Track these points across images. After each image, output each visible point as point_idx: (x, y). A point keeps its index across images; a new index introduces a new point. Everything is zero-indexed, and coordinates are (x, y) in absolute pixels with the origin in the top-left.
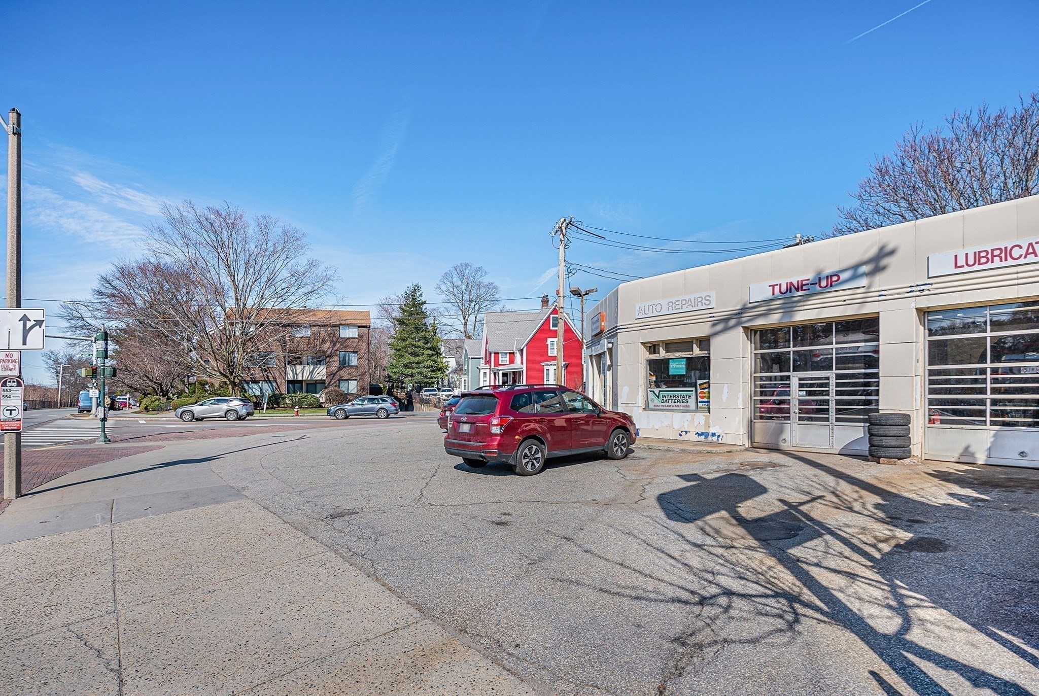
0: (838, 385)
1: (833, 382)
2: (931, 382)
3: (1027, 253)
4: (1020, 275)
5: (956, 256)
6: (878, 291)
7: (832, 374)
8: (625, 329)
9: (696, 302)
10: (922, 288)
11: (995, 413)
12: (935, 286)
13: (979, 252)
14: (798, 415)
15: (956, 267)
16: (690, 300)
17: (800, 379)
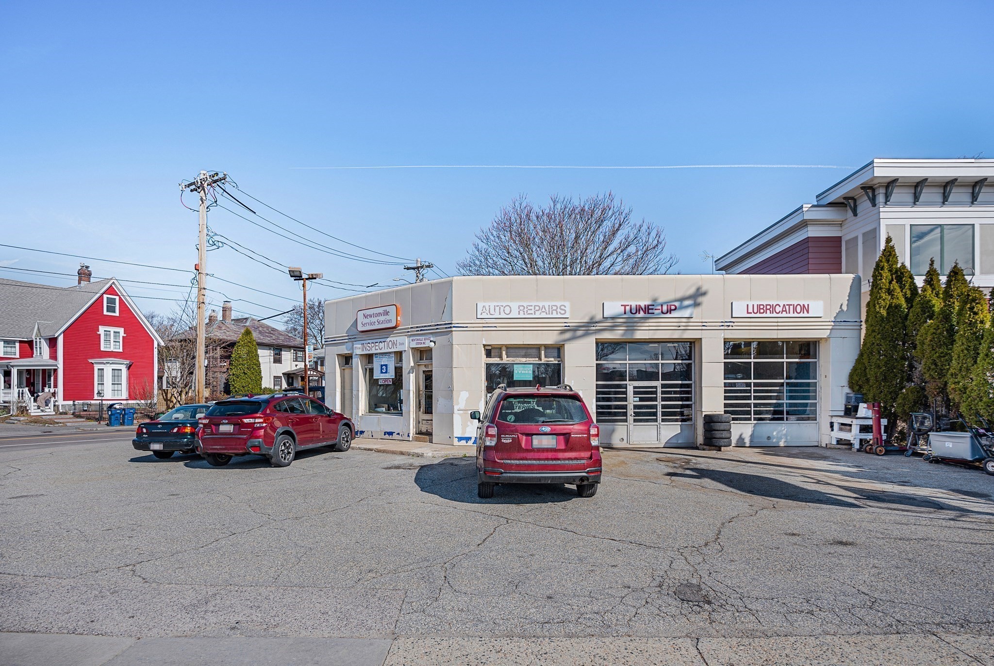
0: (663, 393)
1: (659, 390)
2: (726, 391)
3: (783, 311)
4: (779, 324)
5: (748, 305)
6: (702, 322)
7: (658, 384)
8: (462, 327)
9: (551, 310)
10: (728, 324)
11: (756, 413)
12: (735, 324)
13: (760, 305)
14: (633, 418)
15: (748, 313)
16: (544, 307)
17: (635, 387)
